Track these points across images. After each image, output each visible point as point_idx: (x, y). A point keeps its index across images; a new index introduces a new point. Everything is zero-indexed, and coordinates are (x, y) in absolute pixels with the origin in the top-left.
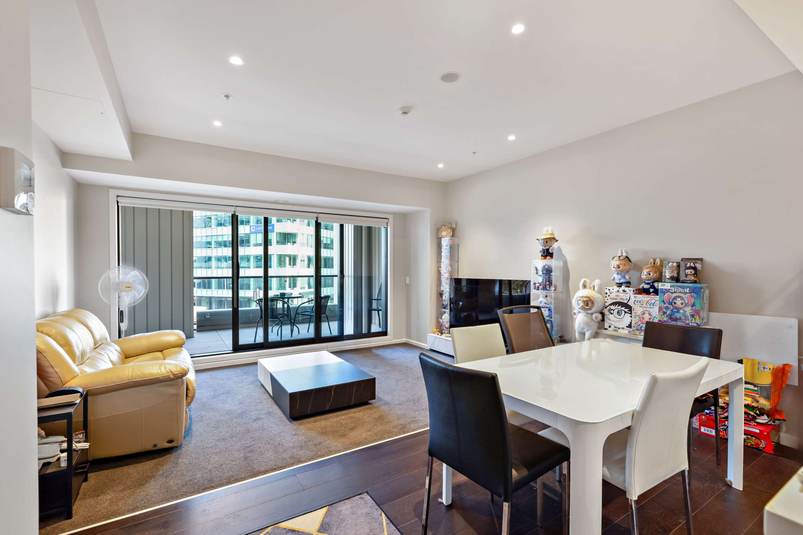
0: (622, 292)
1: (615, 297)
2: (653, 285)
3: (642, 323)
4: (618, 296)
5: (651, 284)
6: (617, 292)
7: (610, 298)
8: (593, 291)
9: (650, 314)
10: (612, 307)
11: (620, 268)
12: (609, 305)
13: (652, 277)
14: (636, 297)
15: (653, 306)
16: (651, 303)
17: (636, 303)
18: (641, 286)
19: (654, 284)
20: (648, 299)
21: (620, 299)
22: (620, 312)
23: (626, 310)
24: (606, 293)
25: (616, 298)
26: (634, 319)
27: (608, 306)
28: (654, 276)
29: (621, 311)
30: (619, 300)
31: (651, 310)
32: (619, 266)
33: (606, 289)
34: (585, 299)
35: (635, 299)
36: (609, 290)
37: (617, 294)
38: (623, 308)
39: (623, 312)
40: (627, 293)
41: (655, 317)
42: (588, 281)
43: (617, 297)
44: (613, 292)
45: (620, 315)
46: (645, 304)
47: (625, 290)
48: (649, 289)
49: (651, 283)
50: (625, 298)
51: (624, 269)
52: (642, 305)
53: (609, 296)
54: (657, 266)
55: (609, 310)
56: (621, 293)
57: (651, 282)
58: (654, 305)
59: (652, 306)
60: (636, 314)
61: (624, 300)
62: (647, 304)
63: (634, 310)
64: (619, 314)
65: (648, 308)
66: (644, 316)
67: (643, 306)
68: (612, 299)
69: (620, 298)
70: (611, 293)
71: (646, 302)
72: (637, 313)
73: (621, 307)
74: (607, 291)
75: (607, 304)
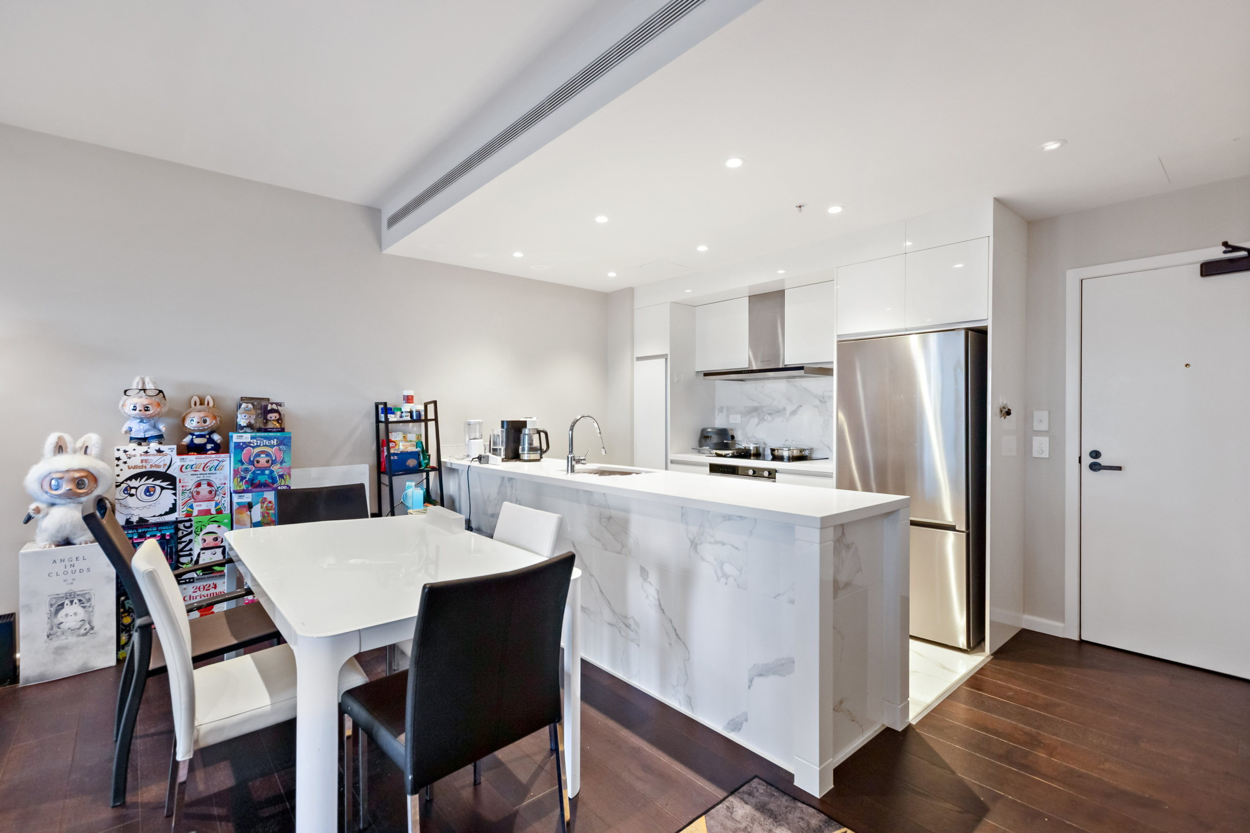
0: (156, 453)
1: (140, 464)
2: (210, 437)
3: (195, 502)
4: (146, 461)
5: (207, 436)
6: (143, 454)
7: (129, 466)
8: (85, 456)
9: (209, 485)
10: (134, 483)
11: (149, 410)
13: (210, 426)
14: (183, 459)
15: (215, 470)
16: (212, 467)
17: (184, 469)
18: (184, 440)
19: (212, 436)
20: (206, 461)
21: (151, 466)
22: (152, 489)
23: (164, 484)
24: (118, 459)
25: (142, 465)
26: (181, 496)
27: (122, 483)
28: (212, 424)
29: (154, 487)
30: (148, 469)
31: (212, 478)
32: (147, 407)
33: (118, 450)
34: (77, 475)
35: (182, 463)
36: (125, 451)
37: (143, 458)
38: (158, 482)
39: (158, 489)
40: (166, 455)
41: (220, 487)
42: (68, 438)
43: (144, 464)
44: (135, 456)
45: (151, 495)
46: (201, 469)
47: (161, 449)
48: (205, 444)
49: (207, 435)
50: (162, 464)
51: (156, 412)
52: (195, 471)
53: (125, 463)
55: (126, 489)
56: (154, 455)
57: (206, 434)
58: (217, 468)
59: (213, 471)
60: (184, 488)
61: (159, 466)
62: (205, 469)
63: (180, 482)
64: (148, 494)
65: (206, 476)
66: (199, 489)
67: (197, 473)
68: (134, 468)
69: (152, 464)
70: (130, 458)
71: (203, 465)
72: (186, 486)
73: (153, 481)
74: (121, 454)
75: (120, 479)
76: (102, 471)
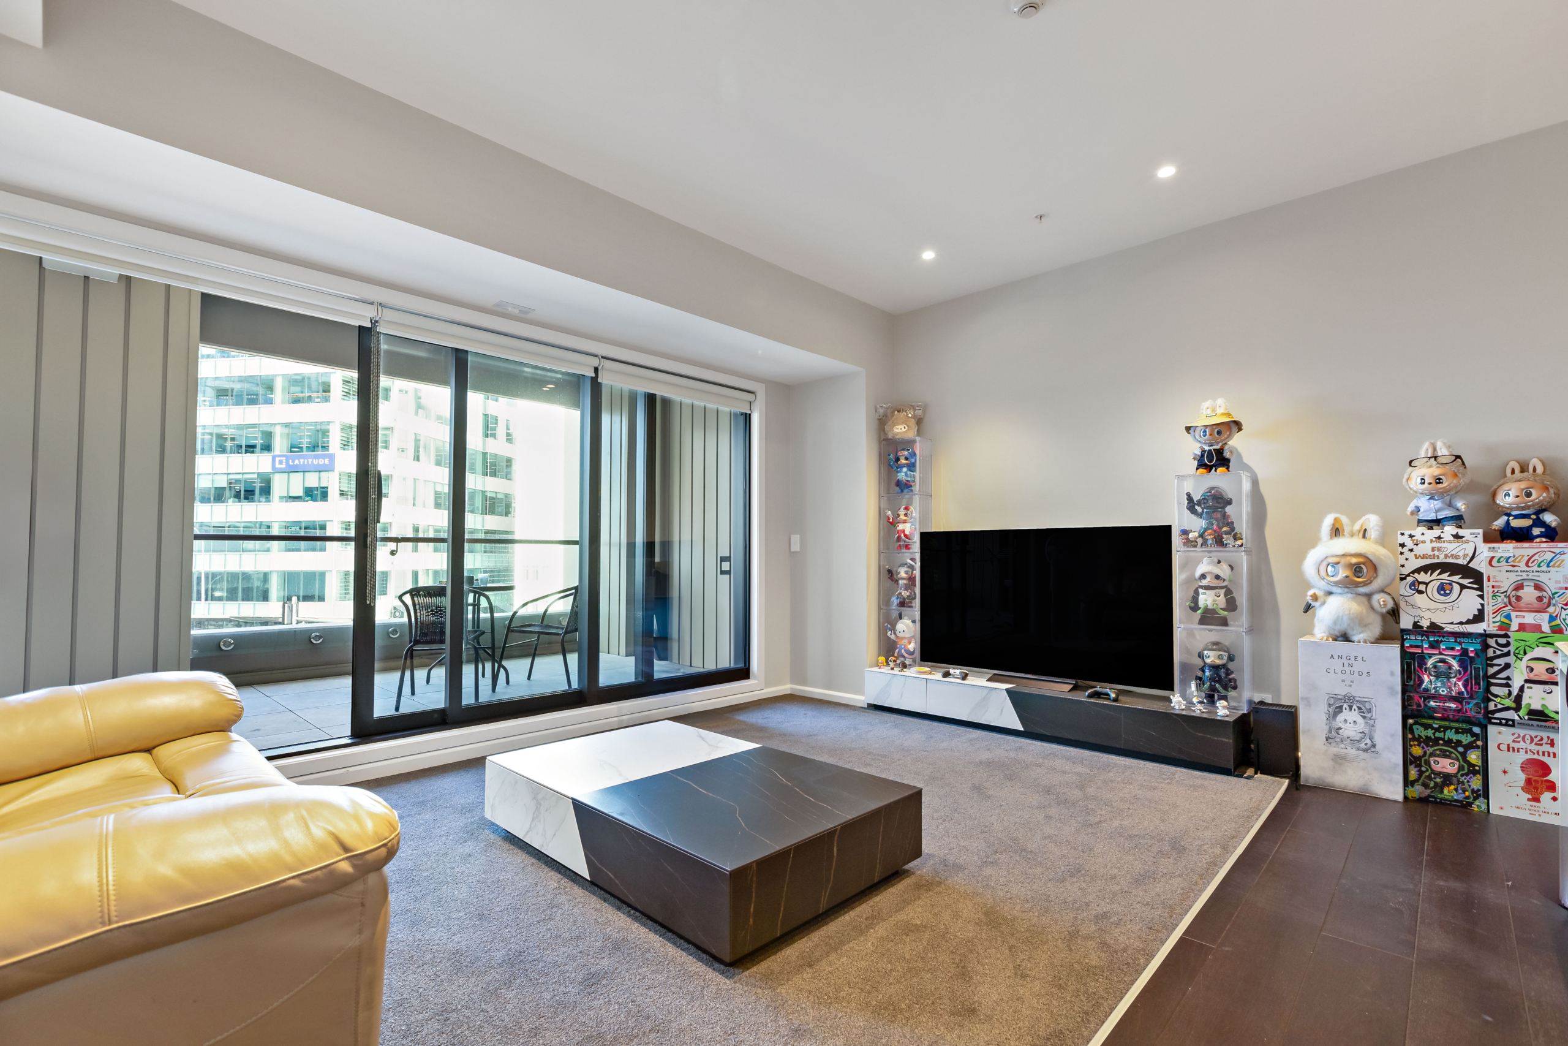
0: (1452, 538)
1: (1431, 553)
2: (1538, 518)
3: (1513, 611)
4: (1439, 549)
5: (1534, 517)
6: (1434, 539)
7: (1416, 555)
8: (1364, 540)
9: (1538, 587)
10: (1422, 577)
11: (1442, 483)
12: (1413, 572)
13: (1537, 500)
14: (1494, 548)
15: (1548, 566)
16: (1543, 561)
17: (1494, 562)
18: (1495, 523)
19: (1541, 516)
20: (1531, 552)
21: (1446, 556)
22: (1447, 587)
23: (1465, 582)
24: (1403, 545)
25: (1434, 555)
26: (1491, 601)
27: (1408, 575)
28: (1541, 498)
29: (1450, 584)
30: (1442, 559)
31: (1543, 578)
32: (1439, 479)
33: (1402, 534)
34: (1354, 560)
35: (1492, 554)
36: (1411, 536)
37: (1435, 545)
38: (1456, 578)
39: (1456, 588)
40: (1467, 542)
41: (1556, 593)
42: (1344, 519)
43: (1436, 553)
44: (1423, 542)
45: (1446, 595)
46: (1523, 564)
47: (1460, 534)
48: (1529, 528)
49: (1533, 514)
50: (1461, 554)
51: (1452, 485)
52: (1513, 566)
53: (1411, 550)
54: (1538, 475)
55: (1412, 584)
56: (1450, 542)
57: (1530, 513)
58: (1551, 565)
59: (1544, 568)
60: (1496, 590)
61: (1457, 557)
62: (1530, 565)
63: (1489, 580)
64: (1442, 592)
65: (1531, 574)
66: (1520, 593)
67: (1516, 569)
68: (1423, 558)
69: (1447, 553)
70: (1417, 545)
71: (1526, 558)
72: (1499, 587)
73: (1449, 576)
74: (1405, 539)
75: (1406, 571)
76: (1382, 557)
